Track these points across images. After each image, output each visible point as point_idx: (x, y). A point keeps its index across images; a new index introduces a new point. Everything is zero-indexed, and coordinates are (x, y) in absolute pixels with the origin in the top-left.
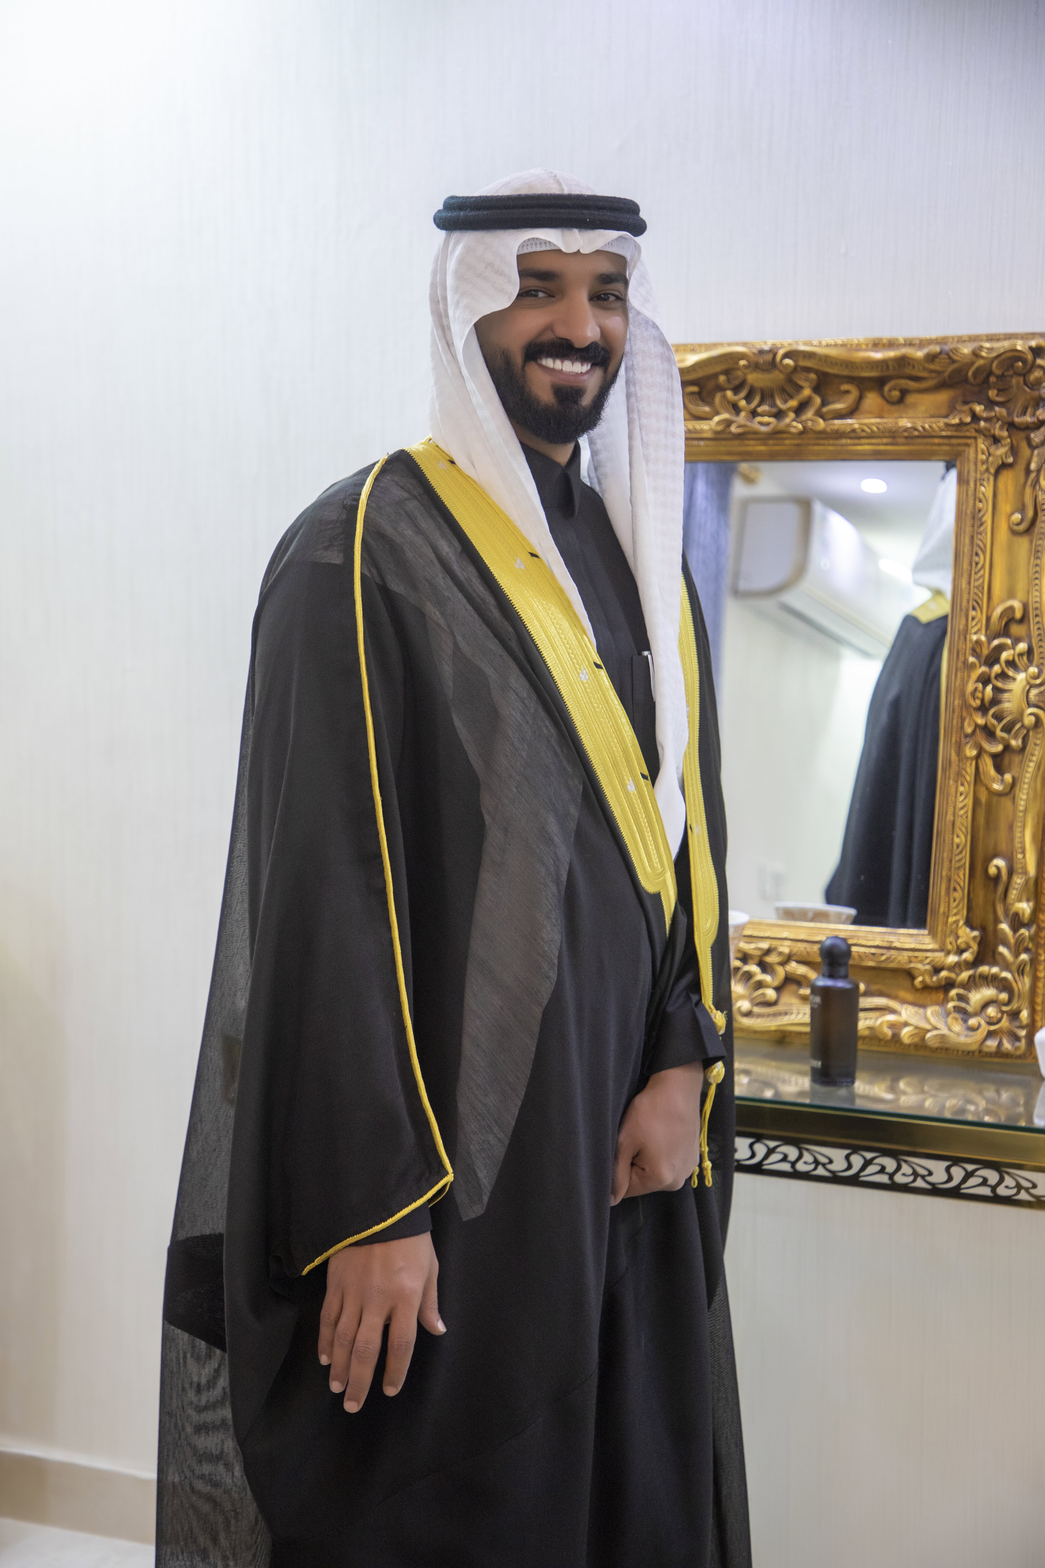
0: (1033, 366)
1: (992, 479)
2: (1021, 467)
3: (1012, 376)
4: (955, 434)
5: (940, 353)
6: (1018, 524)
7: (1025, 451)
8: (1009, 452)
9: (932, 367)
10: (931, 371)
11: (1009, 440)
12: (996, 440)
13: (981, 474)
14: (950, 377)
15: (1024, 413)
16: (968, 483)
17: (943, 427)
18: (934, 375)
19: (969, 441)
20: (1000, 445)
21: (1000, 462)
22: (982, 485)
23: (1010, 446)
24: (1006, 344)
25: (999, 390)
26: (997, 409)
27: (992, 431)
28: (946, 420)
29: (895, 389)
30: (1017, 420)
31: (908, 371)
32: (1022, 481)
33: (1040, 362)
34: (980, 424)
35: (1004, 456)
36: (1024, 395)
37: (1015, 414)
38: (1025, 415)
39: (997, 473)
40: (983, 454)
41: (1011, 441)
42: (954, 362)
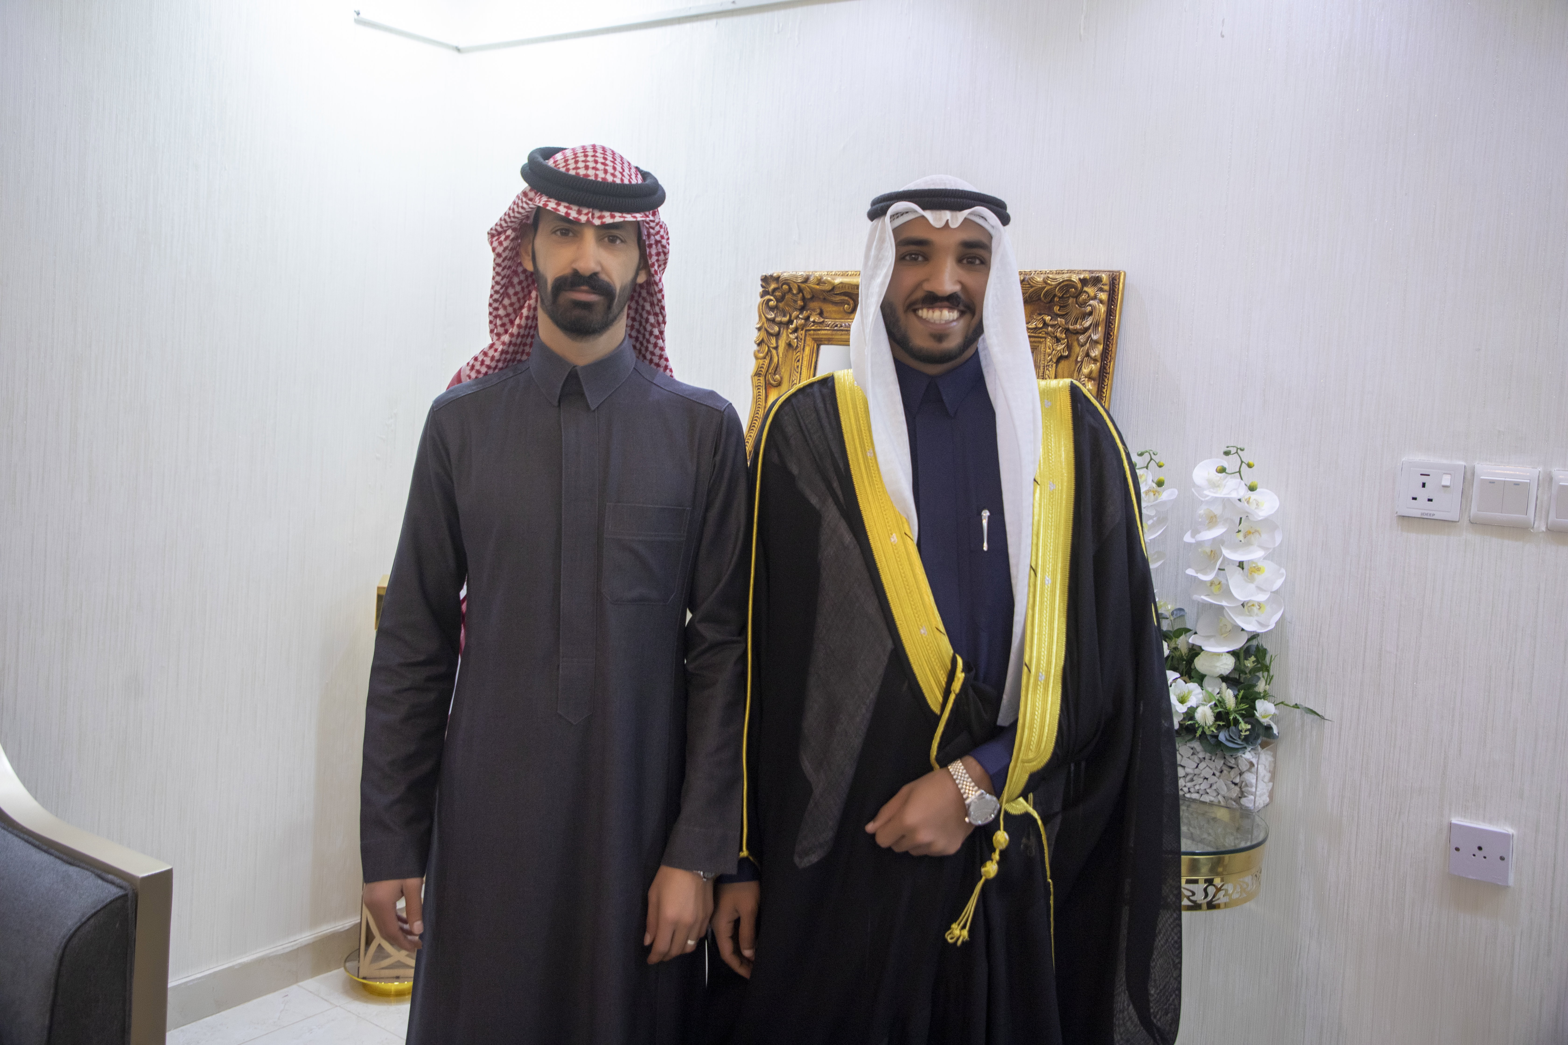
0: (1082, 292)
1: (1054, 365)
2: (1073, 358)
3: (1068, 298)
7: (1076, 349)
8: (1066, 349)
11: (1066, 340)
12: (1058, 340)
13: (1048, 363)
15: (1076, 323)
16: (1040, 367)
20: (1060, 343)
21: (1060, 355)
22: (1047, 369)
23: (1066, 344)
24: (1066, 276)
25: (1061, 307)
26: (1059, 319)
27: (1055, 334)
30: (1071, 327)
32: (1072, 368)
33: (1086, 289)
34: (1048, 329)
35: (1062, 351)
36: (1076, 311)
37: (1070, 323)
38: (1076, 324)
39: (1058, 362)
40: (1049, 349)
41: (1068, 341)
42: (1032, 287)
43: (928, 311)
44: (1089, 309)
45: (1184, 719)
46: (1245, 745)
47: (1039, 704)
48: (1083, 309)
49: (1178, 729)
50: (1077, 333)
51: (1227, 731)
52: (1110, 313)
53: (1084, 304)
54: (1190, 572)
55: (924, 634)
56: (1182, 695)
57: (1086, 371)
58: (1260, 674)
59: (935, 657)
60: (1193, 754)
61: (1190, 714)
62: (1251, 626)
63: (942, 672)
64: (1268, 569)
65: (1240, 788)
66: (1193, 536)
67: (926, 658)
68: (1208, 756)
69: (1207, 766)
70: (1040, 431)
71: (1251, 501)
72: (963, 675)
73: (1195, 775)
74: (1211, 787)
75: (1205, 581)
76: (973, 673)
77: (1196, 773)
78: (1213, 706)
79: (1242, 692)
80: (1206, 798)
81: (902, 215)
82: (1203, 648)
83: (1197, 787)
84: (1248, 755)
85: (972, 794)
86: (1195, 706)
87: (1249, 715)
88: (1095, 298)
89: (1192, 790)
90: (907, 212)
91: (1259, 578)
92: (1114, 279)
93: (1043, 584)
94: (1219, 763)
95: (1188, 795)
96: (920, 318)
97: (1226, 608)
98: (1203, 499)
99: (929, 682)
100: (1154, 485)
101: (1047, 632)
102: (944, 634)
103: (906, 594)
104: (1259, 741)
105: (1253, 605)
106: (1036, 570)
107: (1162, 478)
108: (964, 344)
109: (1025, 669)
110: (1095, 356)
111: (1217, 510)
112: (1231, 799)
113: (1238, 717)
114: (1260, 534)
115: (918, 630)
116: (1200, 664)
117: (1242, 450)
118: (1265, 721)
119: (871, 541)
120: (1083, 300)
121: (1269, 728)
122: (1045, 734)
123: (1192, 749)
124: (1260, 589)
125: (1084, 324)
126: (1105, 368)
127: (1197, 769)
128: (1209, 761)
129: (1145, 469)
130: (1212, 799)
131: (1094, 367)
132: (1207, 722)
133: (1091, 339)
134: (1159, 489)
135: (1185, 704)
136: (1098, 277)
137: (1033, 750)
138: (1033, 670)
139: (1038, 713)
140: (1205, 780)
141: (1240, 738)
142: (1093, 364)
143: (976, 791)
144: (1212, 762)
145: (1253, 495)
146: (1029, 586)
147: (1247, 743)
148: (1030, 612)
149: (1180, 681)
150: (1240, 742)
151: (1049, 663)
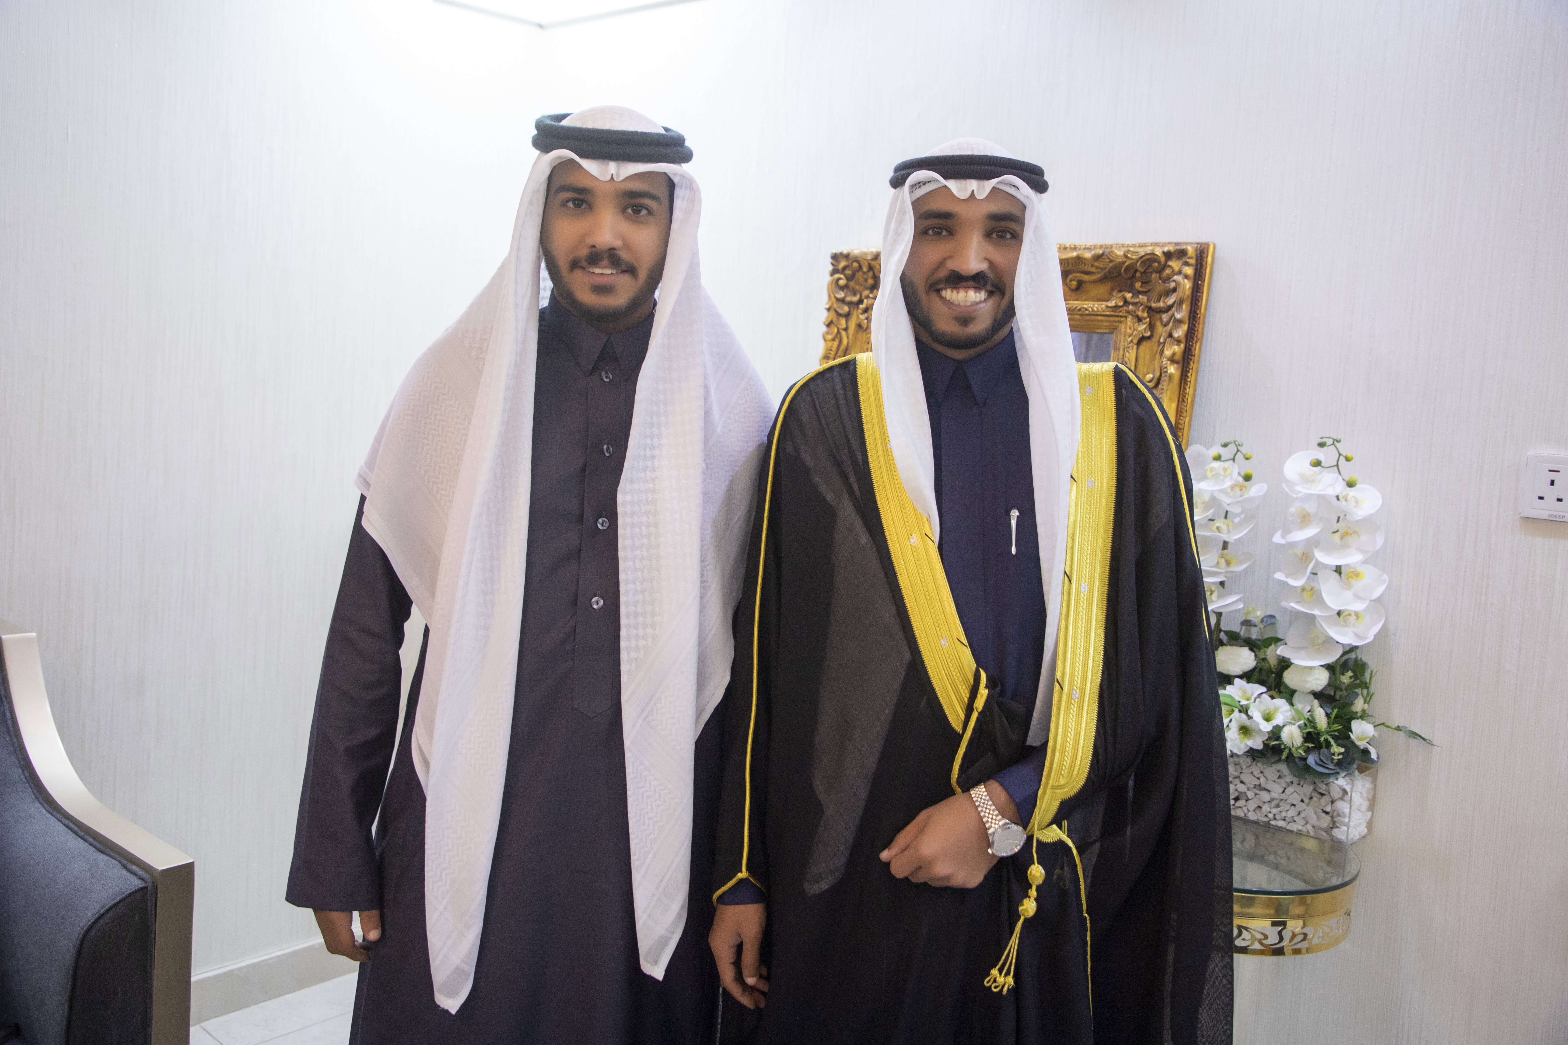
0: (1165, 266)
1: (1135, 347)
2: (1155, 340)
3: (1151, 273)
4: (1112, 313)
5: (1103, 254)
6: (1150, 382)
7: (1160, 329)
8: (1147, 329)
9: (1096, 264)
10: (1097, 268)
11: (1148, 319)
13: (1128, 344)
14: (1110, 272)
15: (1159, 300)
16: (1119, 350)
17: (1104, 308)
18: (1099, 270)
19: (1122, 319)
20: (1141, 323)
21: (1141, 335)
22: (1128, 351)
23: (1148, 323)
24: (1149, 249)
25: (1143, 283)
26: (1141, 296)
27: (1137, 313)
28: (1106, 303)
29: (1074, 280)
30: (1153, 305)
31: (1082, 267)
32: (1155, 350)
33: (1170, 263)
34: (1128, 307)
35: (1144, 331)
36: (1160, 287)
37: (1153, 300)
38: (1159, 302)
39: (1139, 343)
40: (1130, 329)
41: (1150, 321)
42: (1111, 261)
43: (952, 292)
44: (1173, 285)
45: (1269, 738)
46: (1338, 770)
47: (1072, 725)
48: (1167, 285)
49: (1263, 749)
50: (1161, 311)
51: (1317, 754)
52: (1197, 289)
53: (1168, 279)
54: (1279, 576)
55: (944, 645)
56: (1267, 712)
57: (1168, 353)
58: (1359, 691)
59: (957, 670)
60: (1279, 777)
61: (1276, 733)
62: (1345, 637)
63: (964, 687)
64: (1369, 573)
65: (1332, 817)
66: (1283, 536)
67: (946, 672)
68: (1295, 780)
69: (1295, 791)
70: (1079, 422)
71: (1348, 498)
72: (987, 691)
73: (1282, 800)
74: (1299, 814)
75: (1296, 587)
76: (998, 689)
77: (1282, 798)
78: (1303, 725)
79: (1336, 711)
80: (1293, 827)
81: (924, 184)
82: (1292, 661)
83: (1283, 814)
84: (1342, 781)
85: (995, 823)
86: (1281, 725)
87: (1343, 736)
88: (1180, 272)
89: (1278, 817)
90: (929, 182)
91: (1358, 585)
92: (1202, 253)
93: (1078, 593)
94: (1308, 789)
95: (1273, 823)
96: (944, 299)
97: (1318, 618)
98: (1295, 496)
99: (950, 698)
100: (1241, 479)
101: (1082, 645)
102: (967, 647)
103: (925, 601)
104: (1355, 766)
105: (1350, 615)
106: (1071, 576)
107: (1249, 471)
108: (993, 327)
109: (1057, 686)
110: (1179, 337)
111: (1311, 507)
112: (1321, 829)
113: (1330, 739)
114: (1358, 535)
115: (938, 640)
116: (1290, 678)
117: (1339, 441)
118: (1362, 744)
119: (889, 542)
120: (1167, 275)
121: (1366, 752)
122: (1079, 758)
123: (1279, 771)
124: (1357, 597)
125: (1168, 301)
126: (1190, 350)
127: (1284, 794)
128: (1297, 786)
129: (1231, 462)
130: (1300, 828)
131: (1178, 349)
132: (1294, 743)
133: (1175, 318)
134: (1246, 483)
135: (1270, 722)
136: (1183, 249)
137: (1065, 775)
138: (1066, 688)
139: (1071, 734)
140: (1293, 807)
141: (1332, 762)
142: (1177, 345)
143: (999, 821)
144: (1300, 787)
145: (1351, 492)
146: (1063, 594)
147: (1341, 768)
148: (1063, 623)
149: (1266, 697)
150: (1331, 766)
151: (1084, 679)
